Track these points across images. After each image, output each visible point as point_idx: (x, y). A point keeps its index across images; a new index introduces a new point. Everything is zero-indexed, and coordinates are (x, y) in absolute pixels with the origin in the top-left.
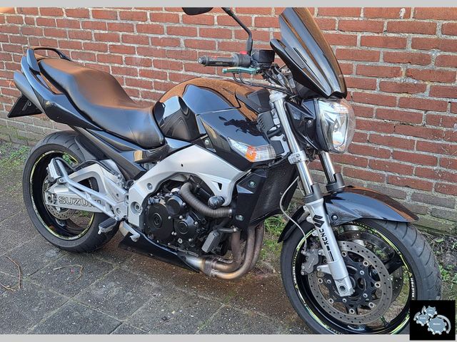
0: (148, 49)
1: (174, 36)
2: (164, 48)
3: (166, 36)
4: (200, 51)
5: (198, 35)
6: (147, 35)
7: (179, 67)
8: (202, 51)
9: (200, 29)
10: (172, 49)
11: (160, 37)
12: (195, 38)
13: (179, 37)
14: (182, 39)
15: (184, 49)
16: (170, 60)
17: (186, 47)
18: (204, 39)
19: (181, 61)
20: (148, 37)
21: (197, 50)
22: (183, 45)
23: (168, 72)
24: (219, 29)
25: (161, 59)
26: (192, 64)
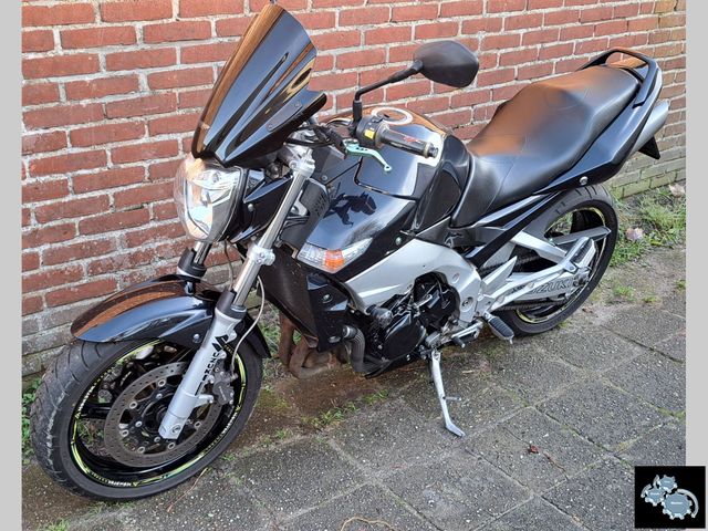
0: (57, 111)
1: (123, 73)
2: (98, 101)
3: (104, 74)
4: (180, 90)
5: (178, 61)
6: (53, 80)
7: (137, 131)
8: (185, 90)
9: (183, 50)
10: (119, 98)
11: (87, 78)
12: (172, 68)
13: (136, 71)
14: (142, 75)
15: (147, 93)
16: (113, 122)
17: (152, 88)
18: (191, 66)
19: (138, 119)
20: (55, 86)
21: (174, 91)
22: (146, 87)
23: (108, 148)
24: (220, 45)
25: (93, 125)
26: (165, 119)
